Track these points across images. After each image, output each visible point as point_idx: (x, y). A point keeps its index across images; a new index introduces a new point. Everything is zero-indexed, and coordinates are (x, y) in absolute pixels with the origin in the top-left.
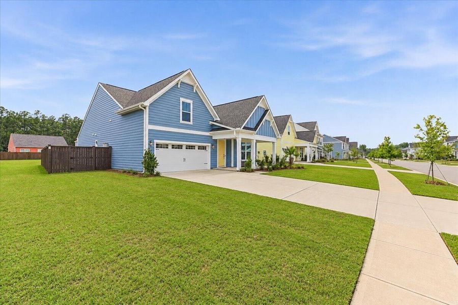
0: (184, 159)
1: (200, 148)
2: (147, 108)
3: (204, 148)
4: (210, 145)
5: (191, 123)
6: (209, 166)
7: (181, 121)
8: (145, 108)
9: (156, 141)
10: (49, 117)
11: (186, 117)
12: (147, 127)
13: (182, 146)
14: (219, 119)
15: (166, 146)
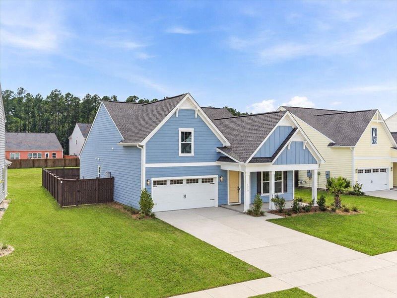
0: (185, 196)
1: (204, 181)
2: (144, 147)
3: (210, 181)
4: (217, 176)
5: (192, 154)
6: (216, 203)
7: (181, 154)
8: (142, 146)
9: (153, 179)
10: (35, 96)
11: (186, 148)
12: (145, 166)
13: (182, 180)
14: (228, 144)
15: (164, 183)
